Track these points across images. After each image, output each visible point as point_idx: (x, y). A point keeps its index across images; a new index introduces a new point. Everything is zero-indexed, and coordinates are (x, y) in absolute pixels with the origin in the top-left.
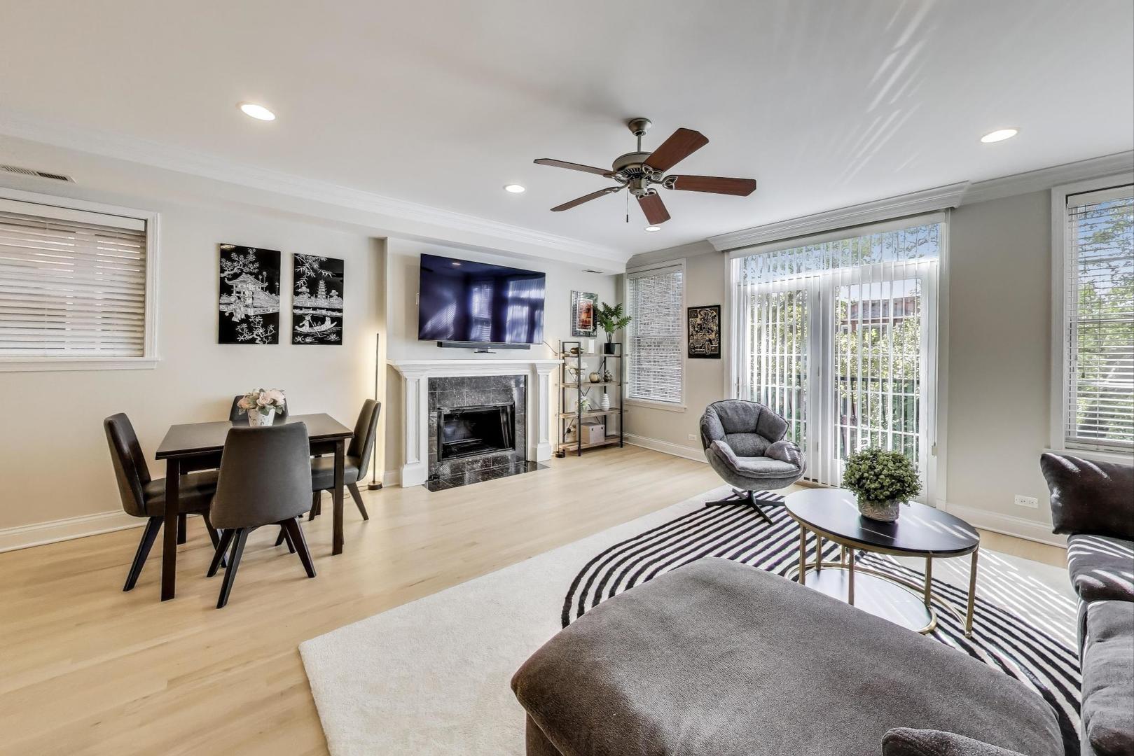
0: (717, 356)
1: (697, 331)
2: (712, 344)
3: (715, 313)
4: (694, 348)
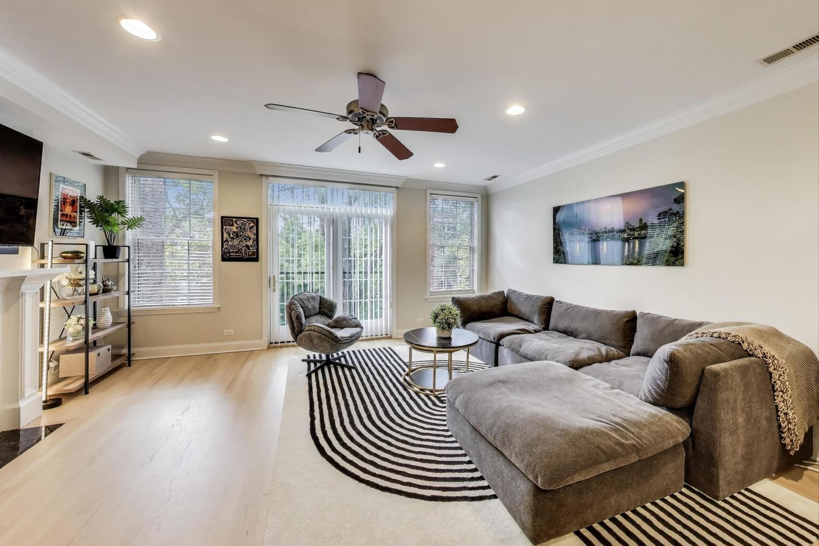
0: (256, 259)
1: (233, 238)
2: (249, 249)
4: (229, 253)
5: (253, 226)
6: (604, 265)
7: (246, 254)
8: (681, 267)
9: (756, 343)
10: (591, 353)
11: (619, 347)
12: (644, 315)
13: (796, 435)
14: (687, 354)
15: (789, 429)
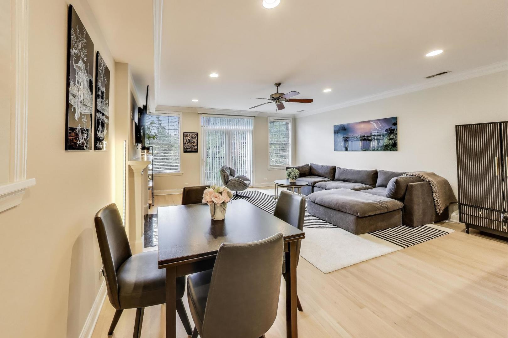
0: (196, 151)
1: (188, 142)
2: (194, 147)
3: (196, 136)
4: (187, 149)
5: (196, 137)
6: (350, 151)
7: (193, 149)
8: (396, 151)
9: (426, 177)
10: (359, 187)
11: (371, 184)
12: (380, 171)
13: (441, 208)
14: (402, 180)
15: (438, 206)
